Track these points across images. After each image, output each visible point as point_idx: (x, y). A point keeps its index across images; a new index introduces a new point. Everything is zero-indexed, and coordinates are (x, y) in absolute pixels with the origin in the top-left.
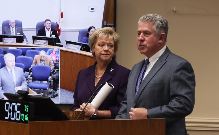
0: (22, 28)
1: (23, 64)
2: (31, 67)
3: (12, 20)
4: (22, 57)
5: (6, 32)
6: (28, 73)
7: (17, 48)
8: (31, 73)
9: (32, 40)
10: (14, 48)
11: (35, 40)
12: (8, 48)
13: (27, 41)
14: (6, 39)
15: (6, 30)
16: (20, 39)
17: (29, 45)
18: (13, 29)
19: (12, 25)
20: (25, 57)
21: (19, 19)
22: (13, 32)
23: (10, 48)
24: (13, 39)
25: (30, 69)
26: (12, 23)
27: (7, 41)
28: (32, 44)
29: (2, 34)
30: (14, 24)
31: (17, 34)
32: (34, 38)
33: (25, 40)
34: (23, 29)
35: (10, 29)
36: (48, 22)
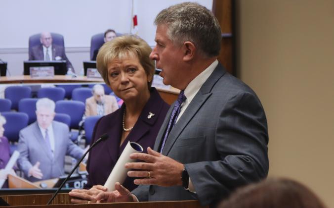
0: (64, 48)
1: (67, 116)
2: (81, 119)
3: (46, 33)
4: (66, 101)
5: (36, 56)
6: (77, 131)
7: (57, 86)
8: (83, 132)
9: (83, 70)
10: (51, 86)
11: (88, 69)
12: (40, 86)
13: (73, 71)
14: (36, 69)
15: (35, 52)
16: (61, 68)
17: (78, 78)
18: (47, 51)
19: (45, 42)
20: (71, 101)
21: (59, 31)
22: (48, 55)
23: (44, 86)
24: (48, 68)
25: (80, 124)
26: (46, 39)
27: (38, 73)
28: (82, 78)
29: (30, 60)
30: (50, 41)
31: (55, 60)
32: (87, 66)
33: (70, 69)
34: (66, 50)
35: (42, 49)
36: (111, 34)
